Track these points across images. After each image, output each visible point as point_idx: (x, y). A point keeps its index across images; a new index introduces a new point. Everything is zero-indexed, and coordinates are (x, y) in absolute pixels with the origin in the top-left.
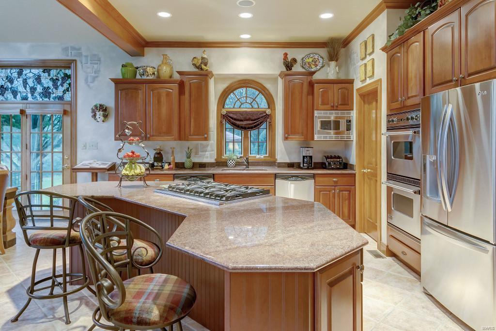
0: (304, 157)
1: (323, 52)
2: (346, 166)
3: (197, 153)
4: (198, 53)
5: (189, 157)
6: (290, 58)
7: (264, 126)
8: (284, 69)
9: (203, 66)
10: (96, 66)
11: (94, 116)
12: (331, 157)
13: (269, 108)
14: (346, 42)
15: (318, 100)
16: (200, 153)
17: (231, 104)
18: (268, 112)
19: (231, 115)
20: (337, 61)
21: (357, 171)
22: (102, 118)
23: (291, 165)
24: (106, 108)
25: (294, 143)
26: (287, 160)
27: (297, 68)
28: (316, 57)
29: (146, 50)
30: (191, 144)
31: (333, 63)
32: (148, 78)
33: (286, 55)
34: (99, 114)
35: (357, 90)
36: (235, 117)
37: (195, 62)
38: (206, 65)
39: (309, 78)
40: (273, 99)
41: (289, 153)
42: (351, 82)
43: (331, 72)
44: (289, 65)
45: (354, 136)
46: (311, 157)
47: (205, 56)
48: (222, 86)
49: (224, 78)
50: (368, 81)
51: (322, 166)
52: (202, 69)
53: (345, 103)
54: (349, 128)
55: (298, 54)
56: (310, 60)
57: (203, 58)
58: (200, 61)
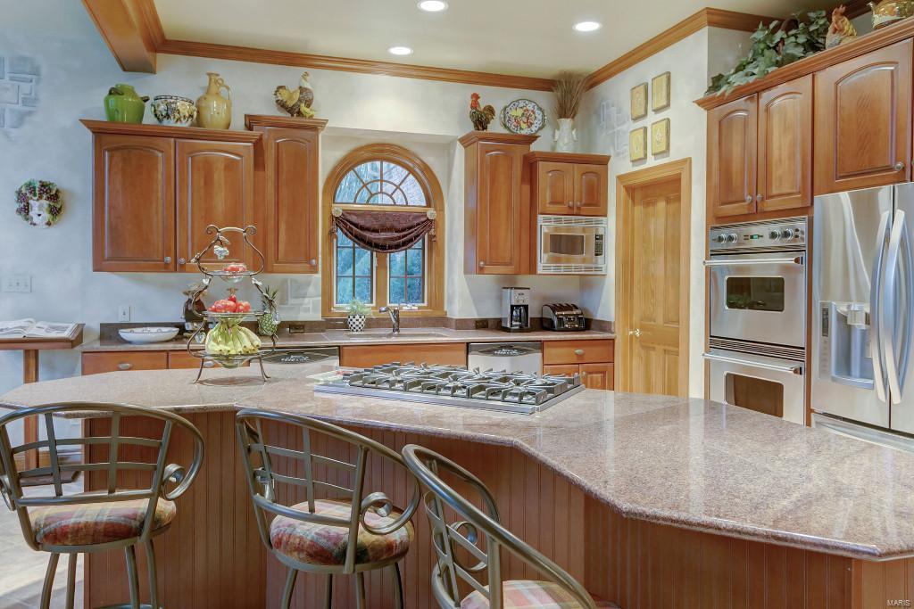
0: (512, 307)
1: (544, 99)
2: (586, 324)
3: (283, 301)
4: (291, 77)
5: (268, 309)
6: (483, 104)
7: (418, 245)
9: (303, 108)
10: (26, 87)
11: (25, 210)
12: (561, 308)
13: (429, 205)
14: (594, 80)
15: (544, 194)
16: (291, 301)
17: (349, 196)
18: (431, 213)
19: (354, 219)
20: (573, 118)
21: (618, 334)
22: (46, 216)
23: (482, 325)
24: (57, 191)
25: (487, 281)
26: (474, 315)
27: (495, 127)
28: (530, 107)
29: (162, 58)
30: (273, 280)
31: (566, 123)
32: (179, 125)
33: (476, 97)
34: (39, 207)
35: (620, 178)
36: (361, 222)
37: (283, 96)
38: (308, 106)
39: (519, 151)
40: (440, 189)
41: (477, 300)
42: (603, 161)
43: (564, 138)
44: (481, 119)
45: (610, 263)
46: (526, 307)
47: (307, 85)
48: (335, 155)
49: (342, 135)
50: (651, 162)
51: (544, 325)
52: (300, 113)
53: (593, 202)
54: (599, 251)
55: (495, 98)
56: (519, 112)
57: (302, 90)
58: (297, 96)
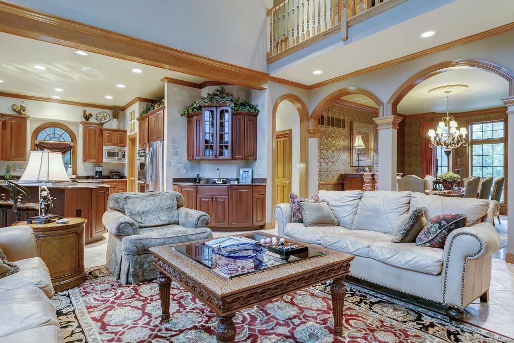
0: (96, 172)
1: (109, 112)
2: (122, 177)
3: (14, 169)
5: (8, 171)
6: (87, 113)
7: (69, 152)
8: (84, 120)
9: (22, 112)
12: (114, 172)
13: (72, 141)
14: (123, 109)
15: (106, 140)
16: (17, 169)
17: (42, 137)
18: (72, 144)
19: (43, 145)
20: (117, 118)
21: (127, 179)
23: (88, 177)
25: (90, 164)
26: (85, 175)
27: (92, 120)
28: (105, 114)
30: (11, 163)
31: (115, 120)
33: (85, 111)
35: (129, 136)
36: (46, 146)
37: (15, 108)
38: (24, 111)
39: (100, 127)
40: (75, 136)
41: (86, 170)
42: (125, 132)
43: (113, 124)
44: (87, 118)
45: (126, 161)
46: (101, 172)
47: (24, 105)
48: (36, 125)
50: (133, 133)
51: (108, 177)
52: (20, 113)
53: (122, 142)
54: (124, 156)
55: (94, 111)
56: (102, 116)
57: (21, 106)
58: (20, 108)
